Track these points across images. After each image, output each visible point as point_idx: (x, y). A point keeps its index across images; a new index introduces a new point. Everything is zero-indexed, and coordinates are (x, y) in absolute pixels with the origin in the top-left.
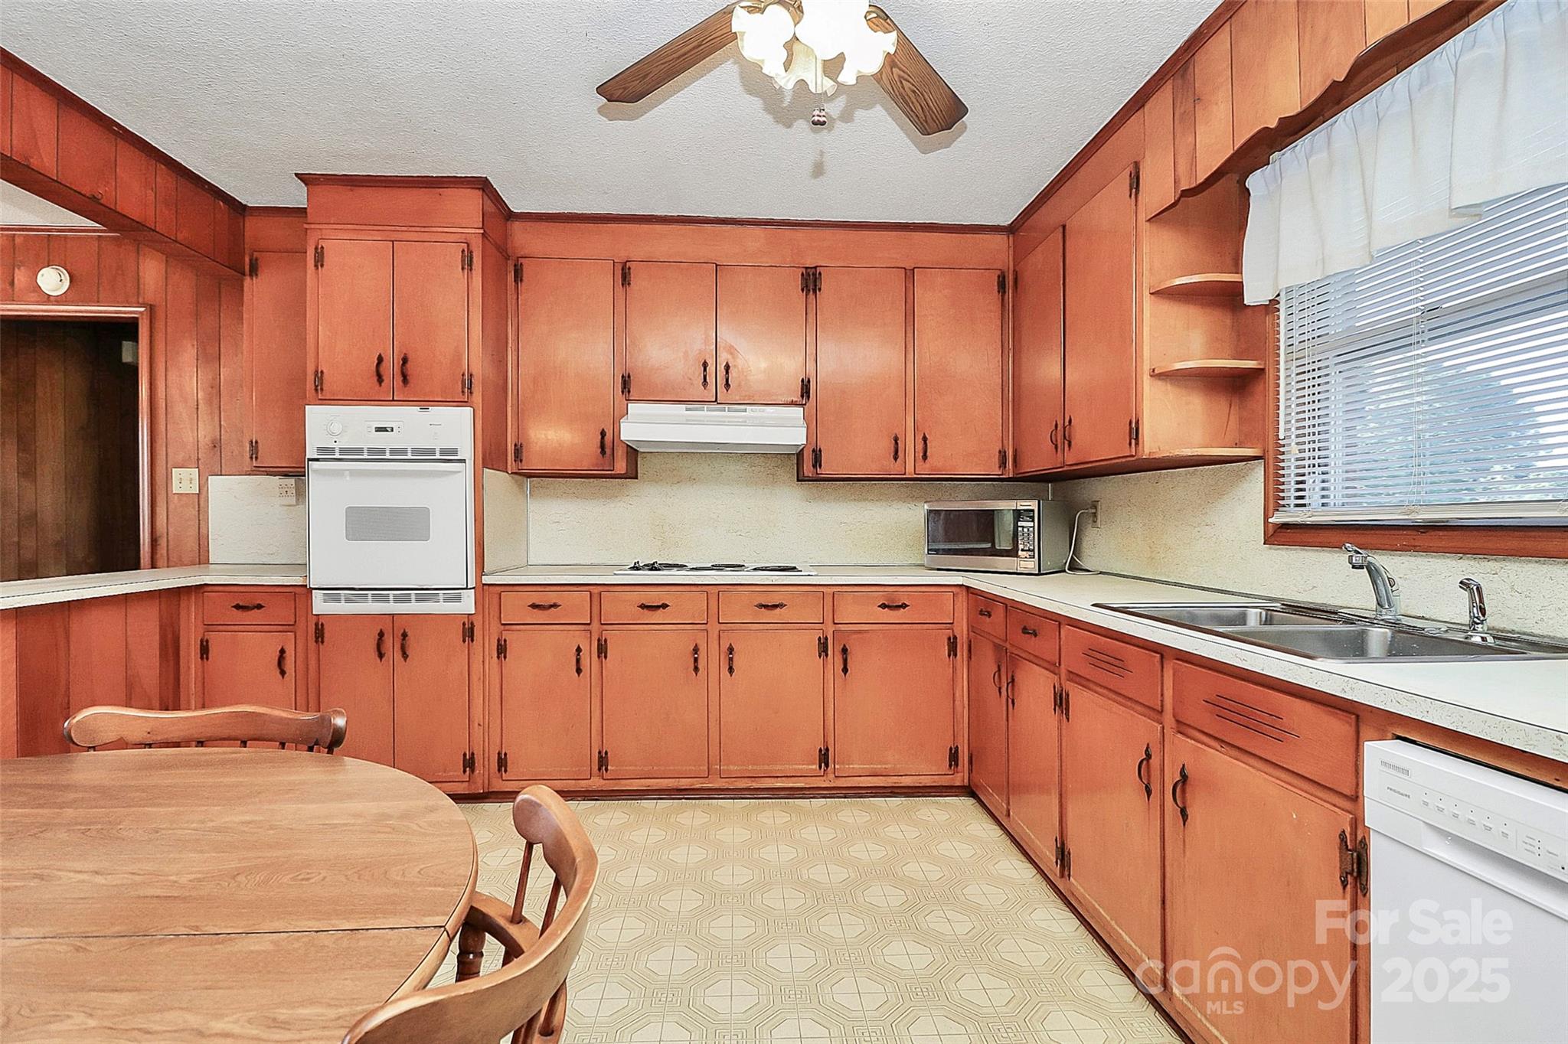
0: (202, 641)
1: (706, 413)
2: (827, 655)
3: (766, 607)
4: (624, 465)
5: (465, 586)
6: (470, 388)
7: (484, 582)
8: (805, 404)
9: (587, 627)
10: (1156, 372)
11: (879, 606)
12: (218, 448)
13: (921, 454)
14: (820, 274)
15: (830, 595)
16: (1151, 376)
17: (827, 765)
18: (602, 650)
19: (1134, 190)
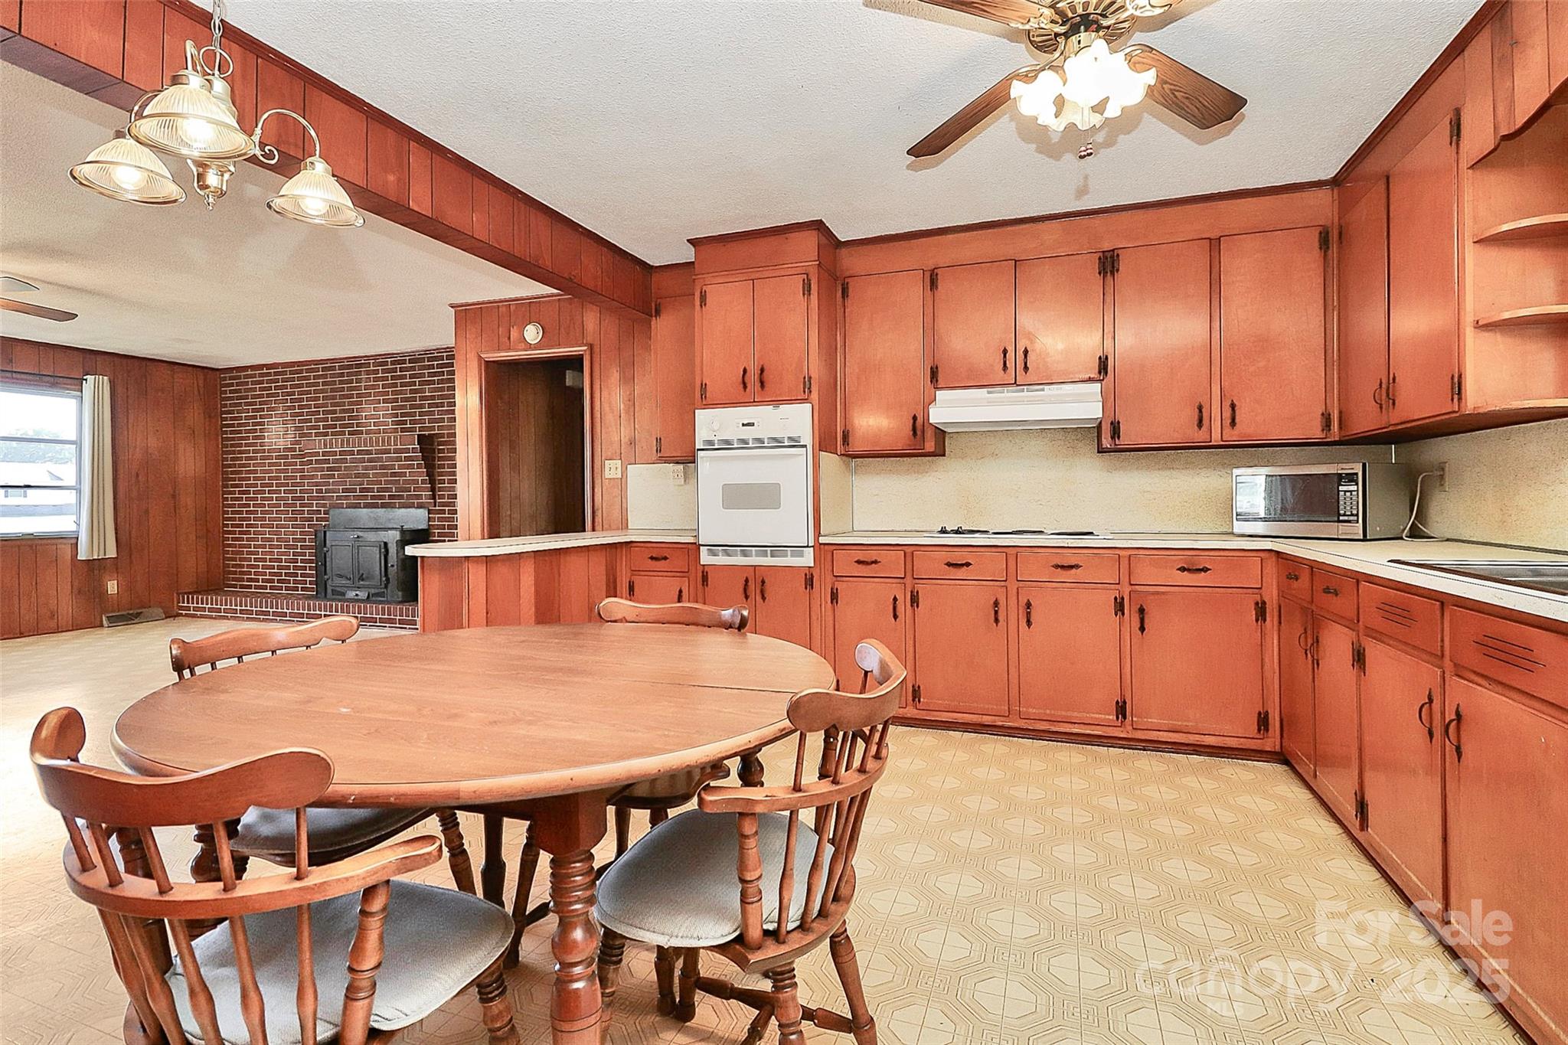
0: (630, 582)
1: (1008, 394)
2: (1123, 614)
3: (1063, 567)
4: (933, 444)
5: (806, 545)
6: (809, 388)
7: (820, 542)
8: (1103, 380)
9: (901, 581)
10: (1480, 323)
11: (1178, 569)
12: (633, 444)
13: (1229, 421)
14: (1118, 255)
15: (1126, 559)
16: (1475, 328)
17: (1124, 717)
18: (915, 600)
19: (1455, 137)
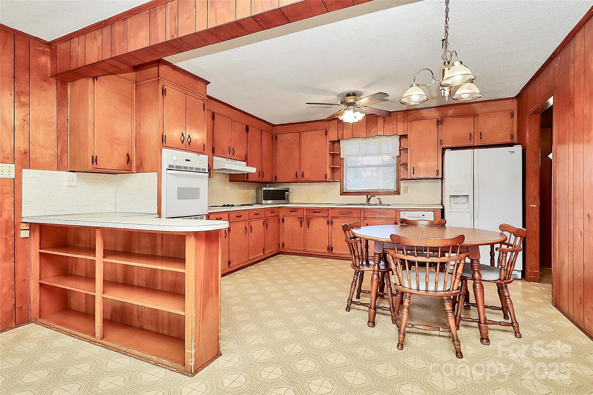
3: (256, 214)
6: (204, 149)
8: (246, 162)
11: (271, 213)
12: (28, 154)
13: (263, 176)
14: (249, 127)
17: (264, 252)
19: (326, 135)
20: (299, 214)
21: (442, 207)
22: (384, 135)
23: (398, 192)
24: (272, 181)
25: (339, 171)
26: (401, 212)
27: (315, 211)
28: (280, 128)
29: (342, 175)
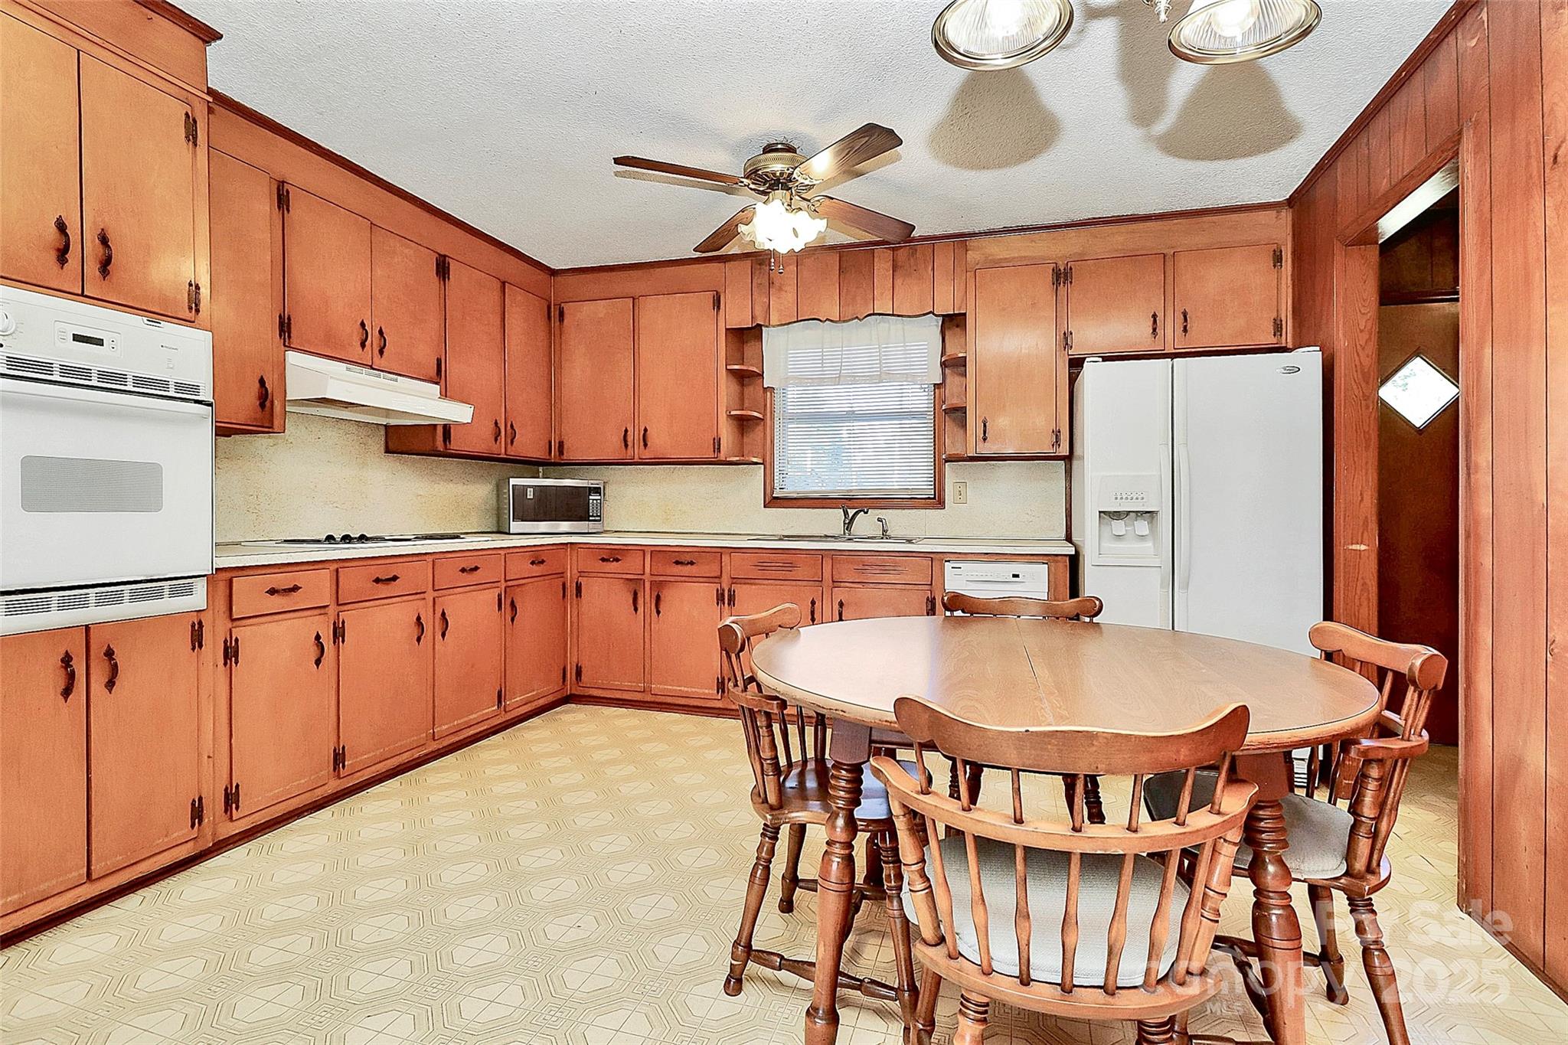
1: (365, 376)
2: (502, 609)
4: (282, 422)
5: (197, 573)
6: (197, 304)
7: (218, 567)
8: (439, 383)
9: (324, 611)
13: (510, 438)
14: (448, 263)
15: (504, 557)
17: (501, 704)
18: (339, 633)
19: (716, 307)
20: (631, 566)
21: (1074, 549)
22: (893, 315)
23: (937, 501)
24: (548, 458)
25: (760, 428)
26: (946, 564)
27: (682, 558)
28: (572, 279)
29: (769, 441)
